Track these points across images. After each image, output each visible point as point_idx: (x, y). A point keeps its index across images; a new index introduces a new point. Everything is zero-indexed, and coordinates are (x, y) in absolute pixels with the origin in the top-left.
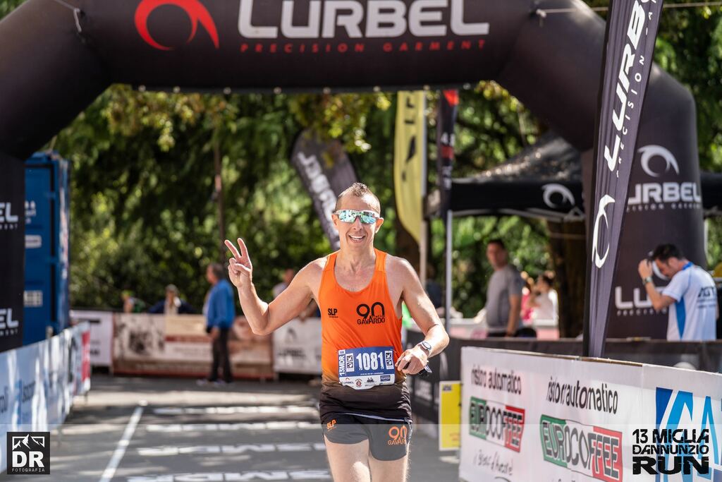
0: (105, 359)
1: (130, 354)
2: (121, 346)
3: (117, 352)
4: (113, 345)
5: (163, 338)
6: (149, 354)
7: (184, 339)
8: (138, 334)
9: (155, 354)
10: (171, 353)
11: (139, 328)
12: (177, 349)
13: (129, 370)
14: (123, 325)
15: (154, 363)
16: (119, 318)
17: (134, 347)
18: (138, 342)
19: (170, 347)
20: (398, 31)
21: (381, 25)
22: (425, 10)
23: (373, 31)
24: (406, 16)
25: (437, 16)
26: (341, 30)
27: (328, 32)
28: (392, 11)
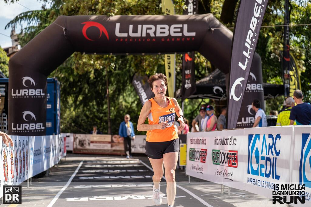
0: (71, 148)
1: (79, 147)
2: (76, 144)
3: (75, 146)
4: (73, 144)
5: (89, 142)
6: (85, 147)
7: (96, 142)
8: (82, 141)
9: (87, 147)
10: (92, 147)
11: (82, 139)
12: (94, 146)
13: (79, 152)
14: (77, 138)
15: (87, 150)
16: (76, 135)
17: (80, 145)
18: (82, 143)
19: (92, 145)
20: (166, 34)
21: (161, 33)
22: (175, 28)
23: (158, 35)
24: (169, 30)
25: (179, 30)
26: (148, 34)
27: (144, 35)
28: (164, 28)
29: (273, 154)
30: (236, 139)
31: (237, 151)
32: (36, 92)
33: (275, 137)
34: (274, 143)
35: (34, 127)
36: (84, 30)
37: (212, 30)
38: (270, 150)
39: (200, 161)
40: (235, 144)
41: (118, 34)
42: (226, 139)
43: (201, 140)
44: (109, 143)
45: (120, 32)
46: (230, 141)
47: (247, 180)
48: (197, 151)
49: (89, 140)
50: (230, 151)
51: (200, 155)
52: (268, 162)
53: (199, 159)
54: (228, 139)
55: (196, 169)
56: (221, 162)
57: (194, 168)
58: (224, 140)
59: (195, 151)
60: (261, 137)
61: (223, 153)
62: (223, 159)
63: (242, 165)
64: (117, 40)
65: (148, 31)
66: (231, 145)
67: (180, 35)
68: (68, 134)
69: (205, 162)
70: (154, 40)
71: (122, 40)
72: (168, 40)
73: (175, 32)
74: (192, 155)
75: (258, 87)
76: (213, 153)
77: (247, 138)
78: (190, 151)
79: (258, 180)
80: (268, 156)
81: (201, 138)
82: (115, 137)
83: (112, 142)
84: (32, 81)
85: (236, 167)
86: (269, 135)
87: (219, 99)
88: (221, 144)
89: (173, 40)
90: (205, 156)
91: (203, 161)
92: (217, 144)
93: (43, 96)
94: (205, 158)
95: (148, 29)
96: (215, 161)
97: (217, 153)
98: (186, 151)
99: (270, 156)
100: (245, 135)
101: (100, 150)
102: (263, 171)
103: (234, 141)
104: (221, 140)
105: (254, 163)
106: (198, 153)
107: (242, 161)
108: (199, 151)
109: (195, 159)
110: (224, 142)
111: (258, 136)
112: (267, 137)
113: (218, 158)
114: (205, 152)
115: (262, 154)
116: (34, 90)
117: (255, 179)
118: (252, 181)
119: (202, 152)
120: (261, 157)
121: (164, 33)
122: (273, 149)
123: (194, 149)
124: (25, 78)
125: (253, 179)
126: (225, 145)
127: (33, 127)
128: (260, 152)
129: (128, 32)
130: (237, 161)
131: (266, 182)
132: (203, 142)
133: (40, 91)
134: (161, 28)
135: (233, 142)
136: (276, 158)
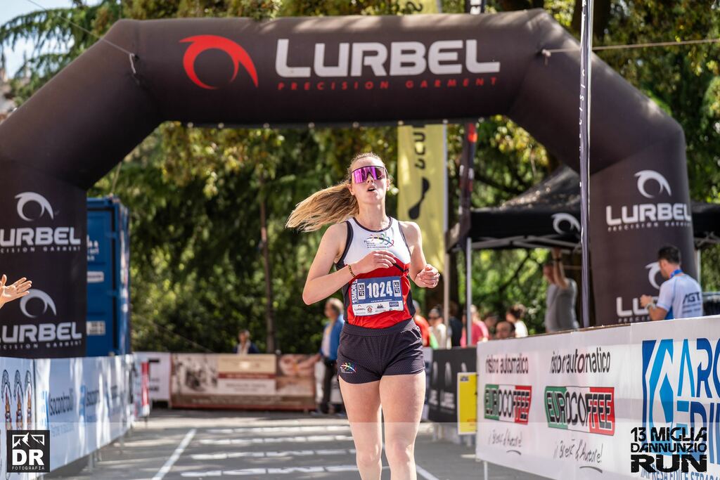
0: (164, 395)
1: (186, 390)
2: (178, 383)
3: (175, 387)
4: (171, 382)
5: (216, 376)
6: (203, 390)
7: (233, 376)
8: (194, 373)
9: (209, 389)
10: (224, 389)
11: (195, 367)
12: (228, 385)
13: (185, 405)
14: (180, 365)
15: (208, 397)
16: (177, 358)
17: (189, 383)
18: (194, 380)
19: (221, 382)
20: (419, 69)
21: (404, 65)
22: (442, 51)
23: (396, 70)
24: (426, 57)
25: (454, 56)
26: (367, 69)
27: (356, 71)
28: (414, 52)
32: (57, 235)
35: (52, 333)
37: (544, 55)
39: (512, 420)
41: (282, 69)
43: (514, 360)
44: (270, 376)
48: (505, 393)
50: (592, 389)
51: (514, 403)
56: (568, 422)
59: (501, 392)
61: (575, 395)
62: (575, 411)
65: (368, 61)
67: (457, 69)
68: (153, 355)
69: (526, 423)
70: (384, 85)
72: (424, 84)
73: (441, 63)
74: (492, 403)
75: (675, 212)
76: (549, 395)
78: (487, 392)
81: (516, 356)
82: (287, 362)
83: (279, 373)
84: (44, 203)
85: (612, 433)
88: (568, 371)
90: (527, 405)
91: (522, 419)
92: (558, 371)
93: (76, 246)
94: (528, 410)
95: (366, 54)
97: (560, 396)
101: (246, 397)
105: (659, 421)
106: (508, 398)
108: (510, 392)
109: (500, 414)
113: (563, 408)
114: (527, 394)
116: (49, 231)
120: (679, 402)
121: (412, 65)
123: (497, 386)
124: (25, 198)
127: (47, 333)
130: (613, 416)
132: (521, 365)
133: (68, 234)
134: (404, 52)
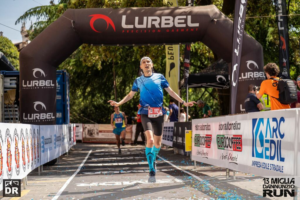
0: (80, 138)
1: (88, 136)
2: (85, 134)
3: (84, 136)
5: (98, 131)
6: (94, 136)
7: (104, 131)
8: (91, 130)
9: (96, 136)
11: (91, 128)
12: (102, 135)
13: (88, 142)
14: (86, 127)
15: (95, 139)
16: (85, 125)
17: (89, 134)
18: (90, 133)
19: (100, 134)
20: (171, 25)
21: (166, 24)
22: (179, 19)
23: (163, 26)
24: (174, 21)
25: (183, 21)
26: (153, 26)
27: (149, 26)
28: (169, 20)
29: (277, 137)
30: (240, 123)
31: (241, 136)
32: (46, 83)
33: (278, 120)
34: (278, 126)
35: (45, 116)
36: (92, 22)
37: (214, 21)
38: (274, 133)
39: (205, 146)
40: (240, 129)
41: (124, 25)
42: (230, 124)
43: (205, 126)
45: (126, 24)
46: (234, 125)
47: (251, 163)
48: (202, 137)
49: (97, 130)
50: (234, 136)
51: (205, 141)
52: (273, 145)
53: (204, 145)
54: (232, 124)
55: (201, 154)
56: (225, 147)
57: (199, 153)
58: (229, 125)
59: (200, 137)
60: (265, 121)
61: (227, 138)
62: (227, 143)
63: (247, 149)
64: (123, 31)
65: (154, 23)
66: (235, 129)
67: (184, 25)
68: (77, 124)
69: (210, 147)
70: (159, 31)
71: (128, 32)
72: (173, 30)
73: (179, 23)
74: (197, 141)
75: (260, 74)
76: (218, 138)
77: (251, 122)
78: (195, 137)
79: (263, 163)
80: (272, 139)
81: (206, 124)
84: (42, 72)
85: (241, 151)
86: (273, 118)
87: (222, 87)
88: (225, 129)
89: (177, 30)
90: (210, 141)
91: (208, 146)
92: (222, 130)
93: (53, 86)
94: (210, 143)
95: (153, 20)
96: (219, 146)
97: (222, 138)
98: (191, 137)
99: (275, 139)
100: (249, 119)
101: (108, 139)
102: (268, 153)
103: (238, 125)
104: (225, 126)
105: (258, 146)
106: (203, 139)
107: (246, 145)
108: (204, 137)
109: (200, 144)
110: (228, 127)
111: (262, 120)
112: (271, 120)
113: (223, 142)
114: (210, 138)
115: (266, 137)
116: (44, 81)
117: (259, 162)
118: (256, 164)
119: (207, 137)
120: (266, 140)
121: (169, 24)
122: (277, 132)
123: (199, 135)
124: (36, 70)
125: (258, 162)
126: (229, 129)
127: (43, 116)
128: (264, 135)
129: (134, 24)
130: (241, 145)
131: (271, 164)
132: (208, 127)
133: (50, 82)
134: (166, 20)
135: (236, 126)
136: (280, 141)
